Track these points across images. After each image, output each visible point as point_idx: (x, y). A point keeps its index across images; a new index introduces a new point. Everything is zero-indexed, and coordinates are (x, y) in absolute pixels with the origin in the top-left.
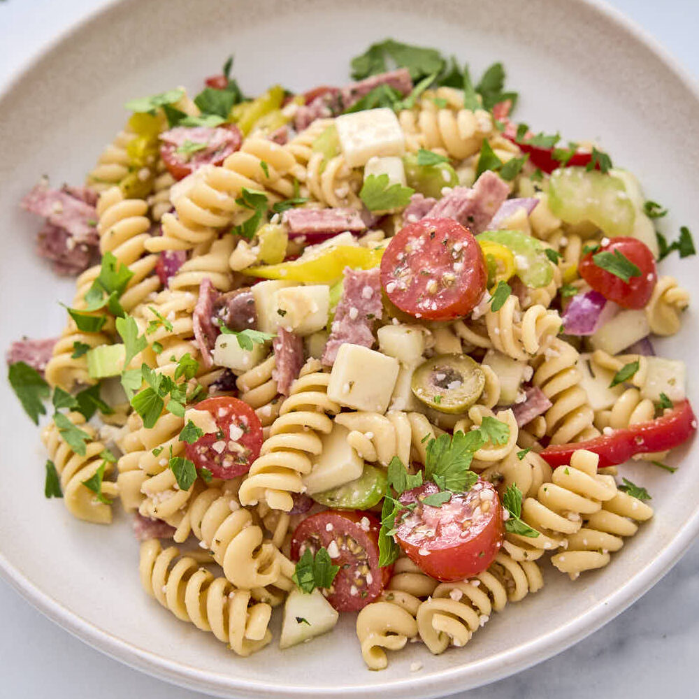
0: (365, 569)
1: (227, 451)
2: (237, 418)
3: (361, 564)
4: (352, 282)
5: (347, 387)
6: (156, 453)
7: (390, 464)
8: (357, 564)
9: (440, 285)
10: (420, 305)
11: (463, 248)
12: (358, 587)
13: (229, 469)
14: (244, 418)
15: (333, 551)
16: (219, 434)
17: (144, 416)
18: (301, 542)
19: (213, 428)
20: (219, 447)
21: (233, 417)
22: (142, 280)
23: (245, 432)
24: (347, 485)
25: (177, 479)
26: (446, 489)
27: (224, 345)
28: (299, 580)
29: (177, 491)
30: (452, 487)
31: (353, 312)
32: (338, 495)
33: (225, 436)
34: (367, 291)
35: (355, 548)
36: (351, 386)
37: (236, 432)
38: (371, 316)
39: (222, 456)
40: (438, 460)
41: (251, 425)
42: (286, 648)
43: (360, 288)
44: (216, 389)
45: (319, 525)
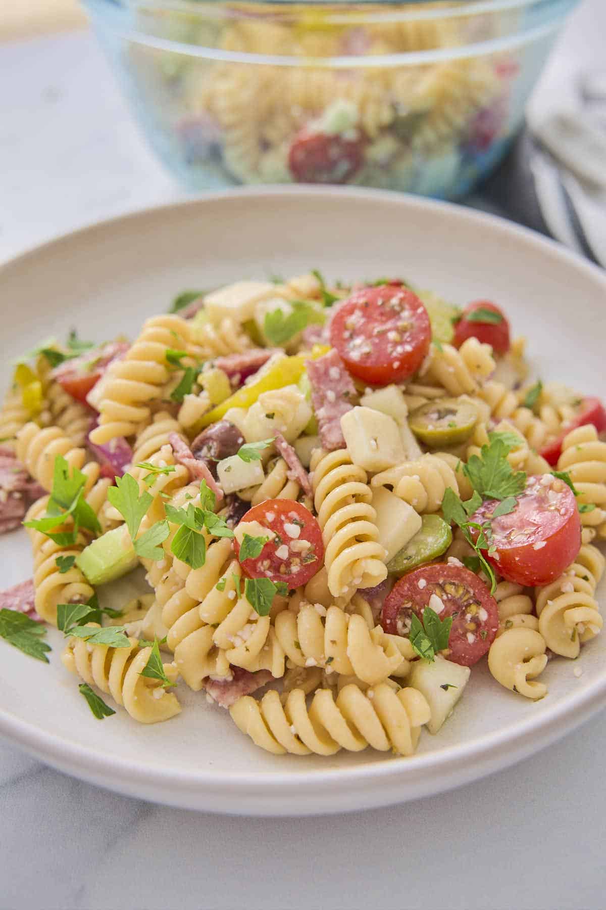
0: (474, 608)
1: (292, 554)
2: (287, 517)
3: (469, 605)
4: (316, 370)
5: (373, 442)
6: (220, 588)
7: (443, 501)
8: (464, 608)
9: (402, 331)
10: (395, 354)
12: (474, 632)
13: (299, 574)
14: (293, 514)
15: (437, 604)
16: (277, 540)
17: (188, 560)
18: (395, 619)
19: (271, 535)
20: (282, 552)
21: (283, 518)
22: (96, 483)
23: (302, 527)
24: (412, 541)
25: (253, 604)
26: (505, 498)
27: (228, 470)
28: (420, 650)
29: (255, 622)
30: (509, 493)
31: (331, 395)
32: (411, 551)
33: (285, 539)
34: (334, 372)
35: (457, 591)
36: (376, 440)
37: (292, 530)
38: (347, 394)
39: (288, 564)
40: (480, 478)
41: (303, 518)
42: (441, 727)
43: (326, 373)
44: (233, 523)
45: (409, 590)
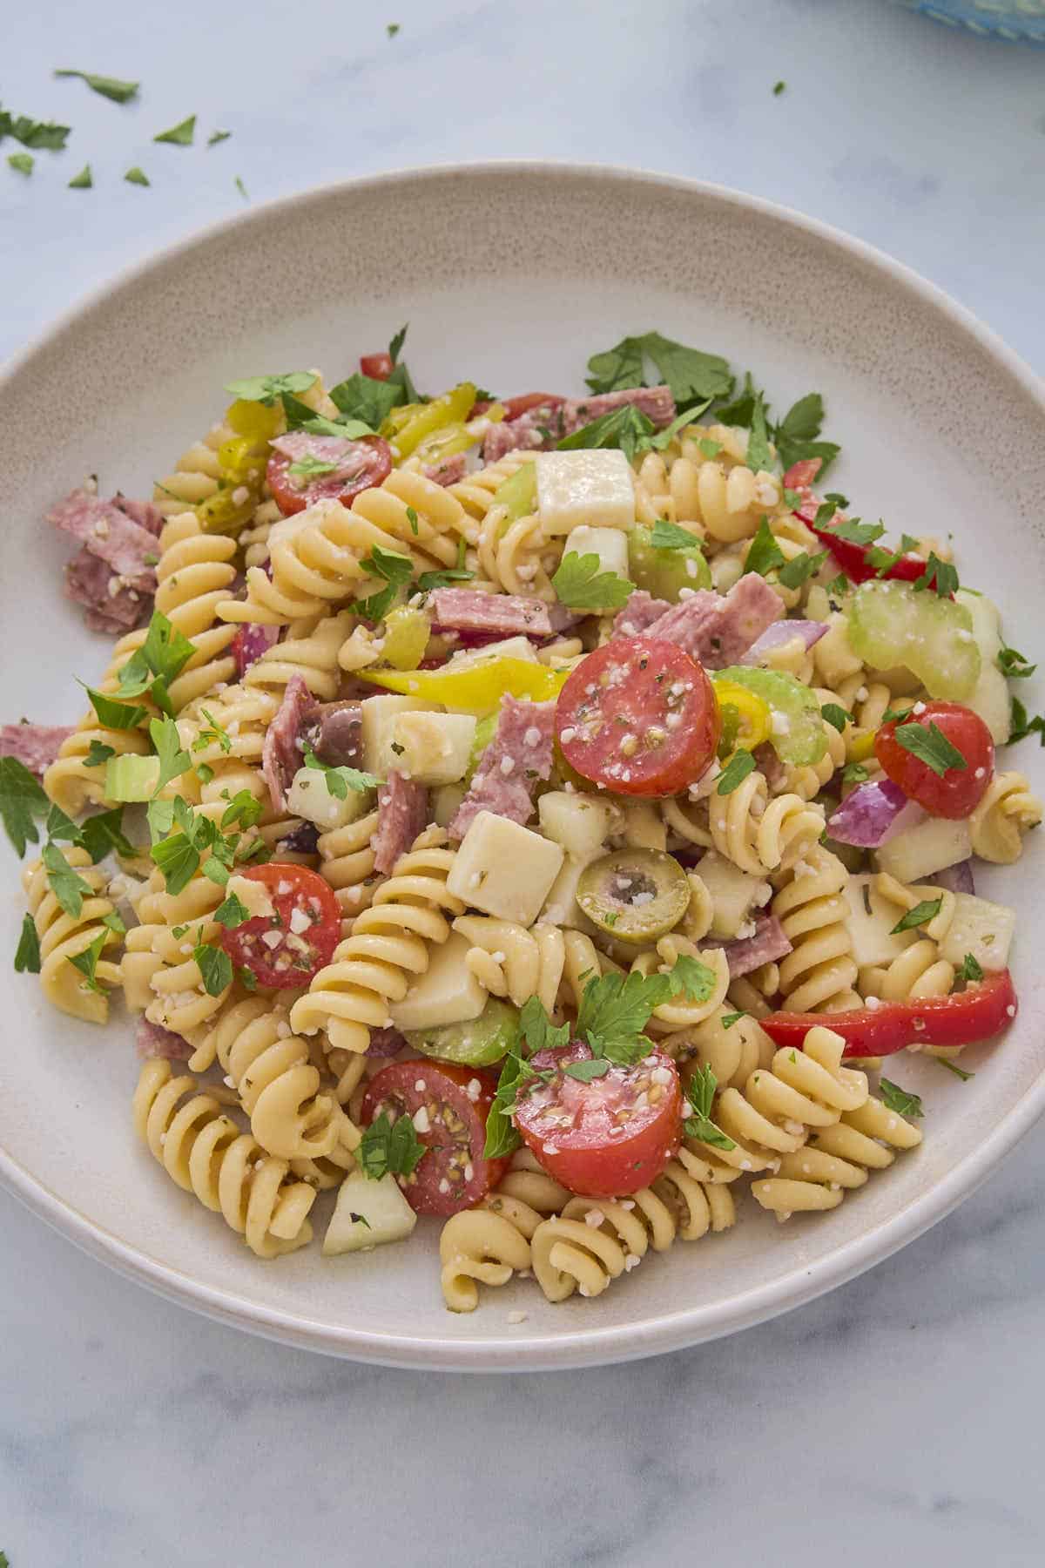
0: (464, 1157)
1: (283, 947)
2: (306, 901)
3: (460, 1149)
4: (511, 717)
5: (475, 878)
6: (178, 933)
7: (524, 1005)
8: (454, 1148)
9: (641, 742)
10: (606, 770)
11: (685, 693)
12: (452, 1182)
13: (282, 974)
14: (315, 902)
15: (421, 1122)
16: (274, 920)
17: (168, 875)
18: (378, 1099)
19: (266, 910)
20: (272, 939)
21: (300, 898)
22: (209, 661)
23: (314, 923)
24: (456, 1026)
25: (204, 975)
26: (603, 1057)
27: (305, 785)
28: (364, 1157)
29: (202, 994)
30: (613, 1055)
31: (507, 764)
32: (443, 1038)
33: (282, 924)
34: (532, 735)
35: (454, 1123)
36: (482, 877)
37: (300, 921)
38: (533, 774)
39: (275, 954)
40: (599, 1010)
41: (325, 913)
42: (331, 1256)
43: (523, 729)
44: (287, 848)
45: (406, 1079)
